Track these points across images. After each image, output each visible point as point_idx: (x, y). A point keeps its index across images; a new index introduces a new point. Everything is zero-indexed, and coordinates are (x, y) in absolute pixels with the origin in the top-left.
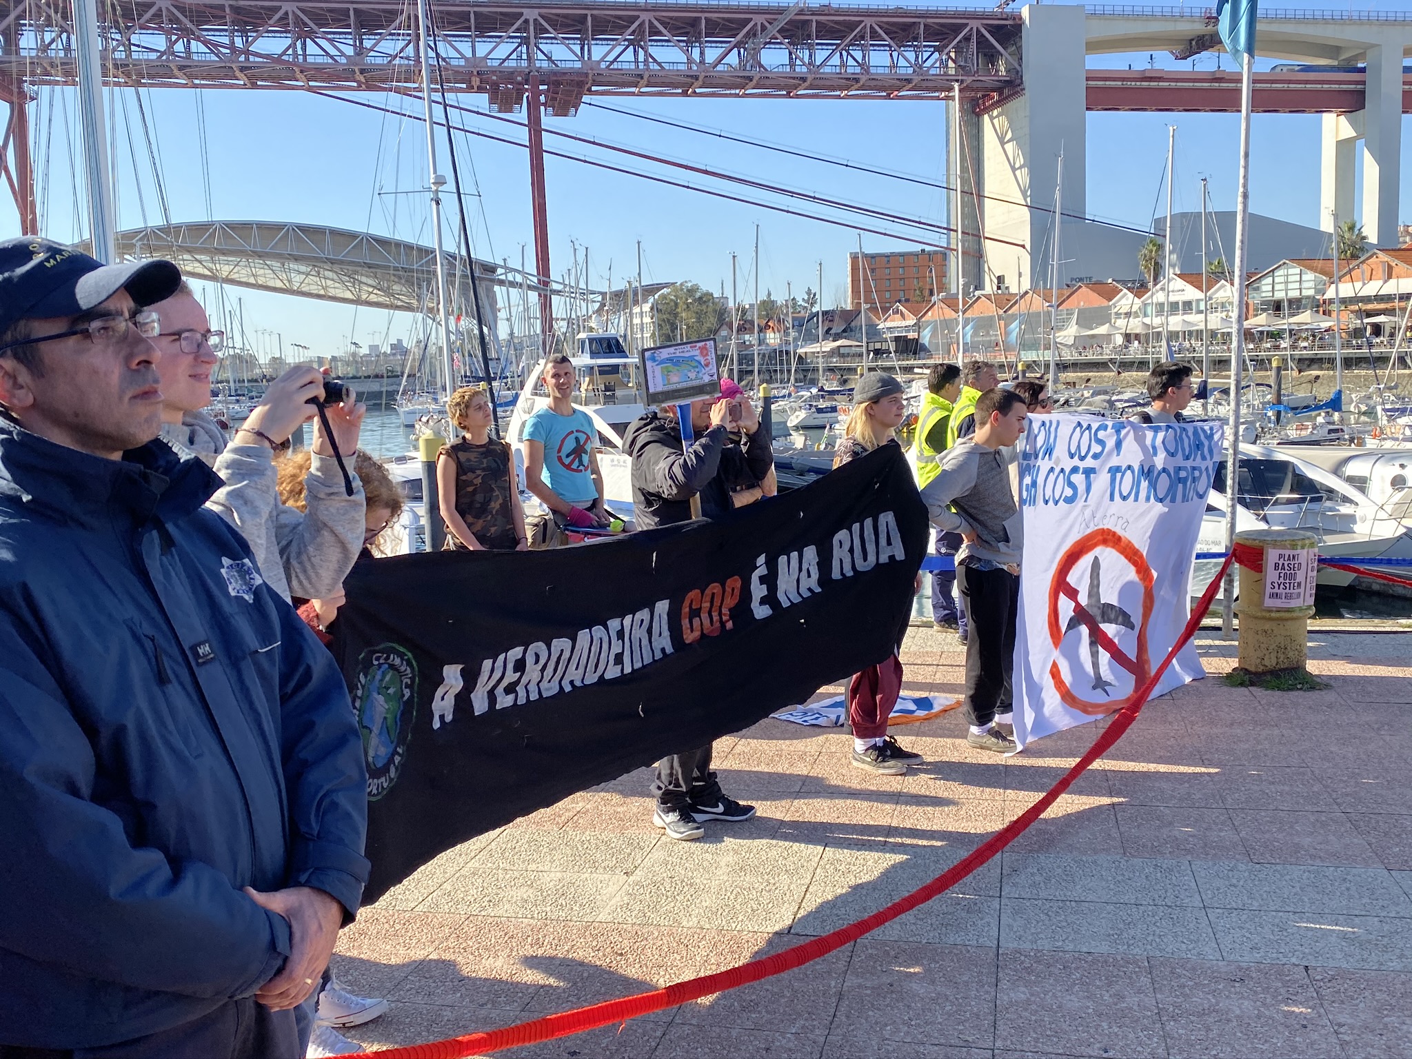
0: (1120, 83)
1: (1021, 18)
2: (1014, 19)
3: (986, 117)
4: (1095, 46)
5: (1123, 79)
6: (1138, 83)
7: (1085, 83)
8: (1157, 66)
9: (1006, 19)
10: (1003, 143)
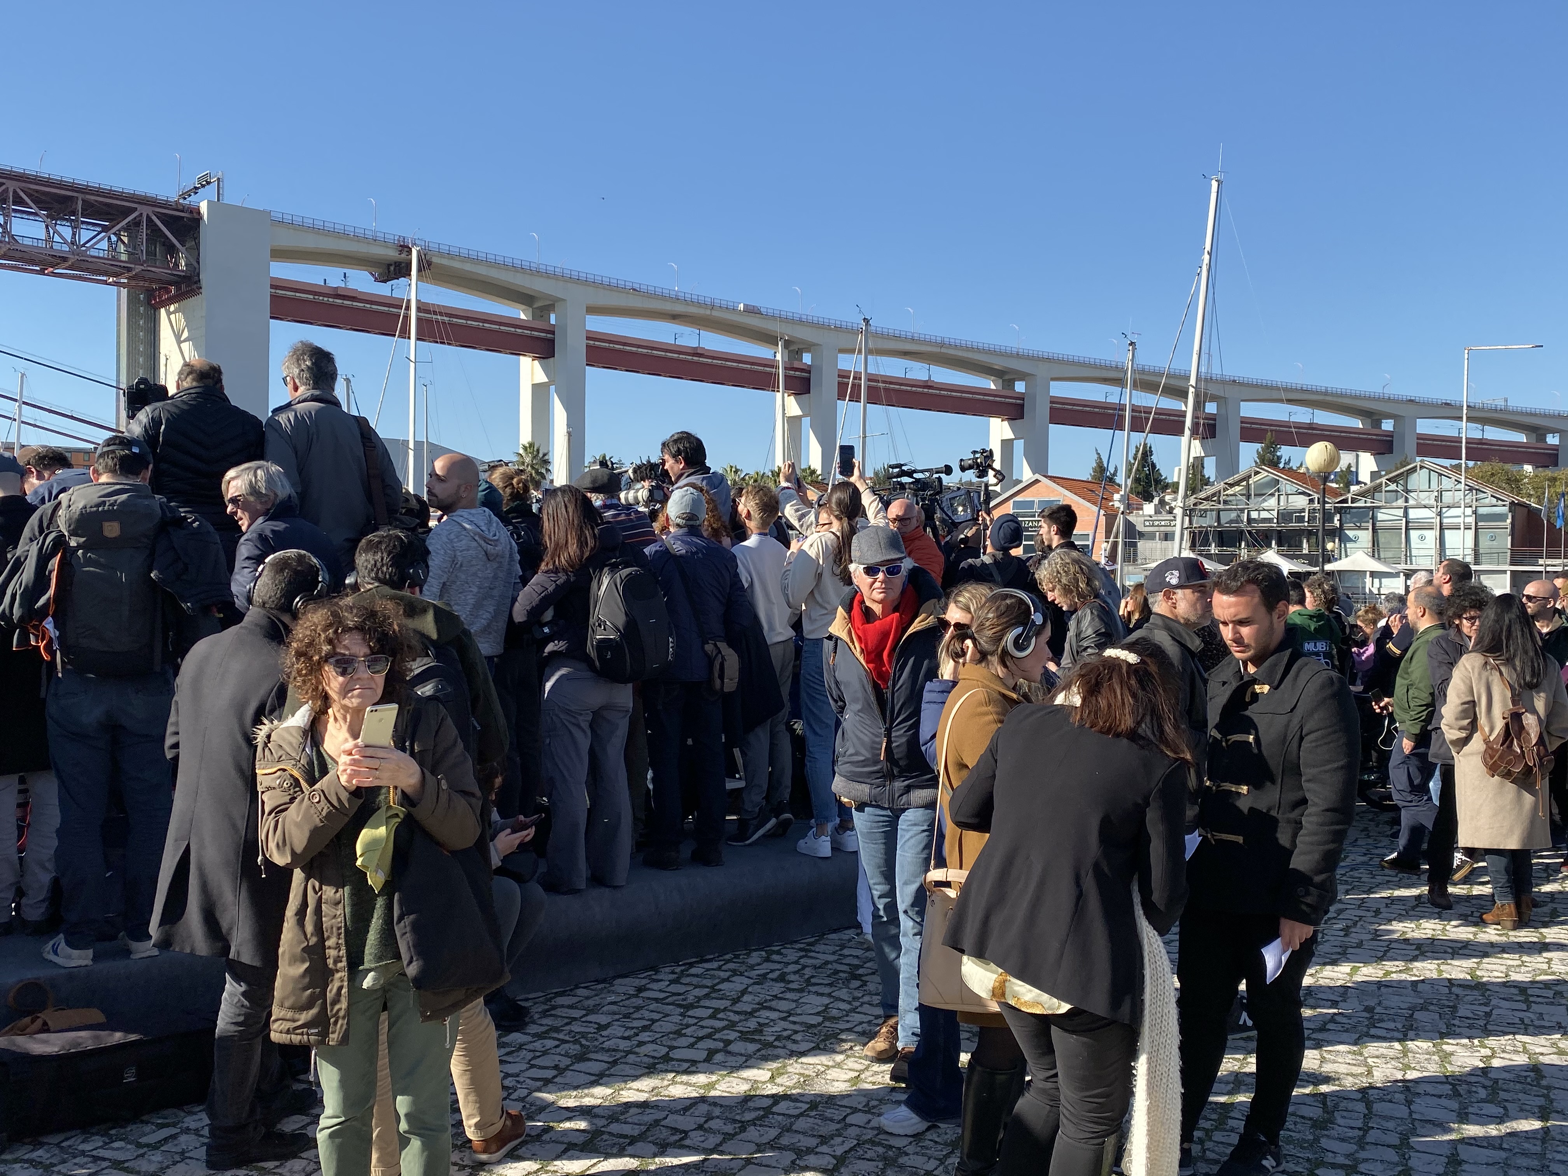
0: (311, 297)
1: (199, 213)
2: (191, 212)
3: (163, 311)
4: (281, 254)
5: (315, 293)
6: (331, 300)
7: (269, 290)
8: (352, 285)
9: (183, 211)
10: (179, 342)
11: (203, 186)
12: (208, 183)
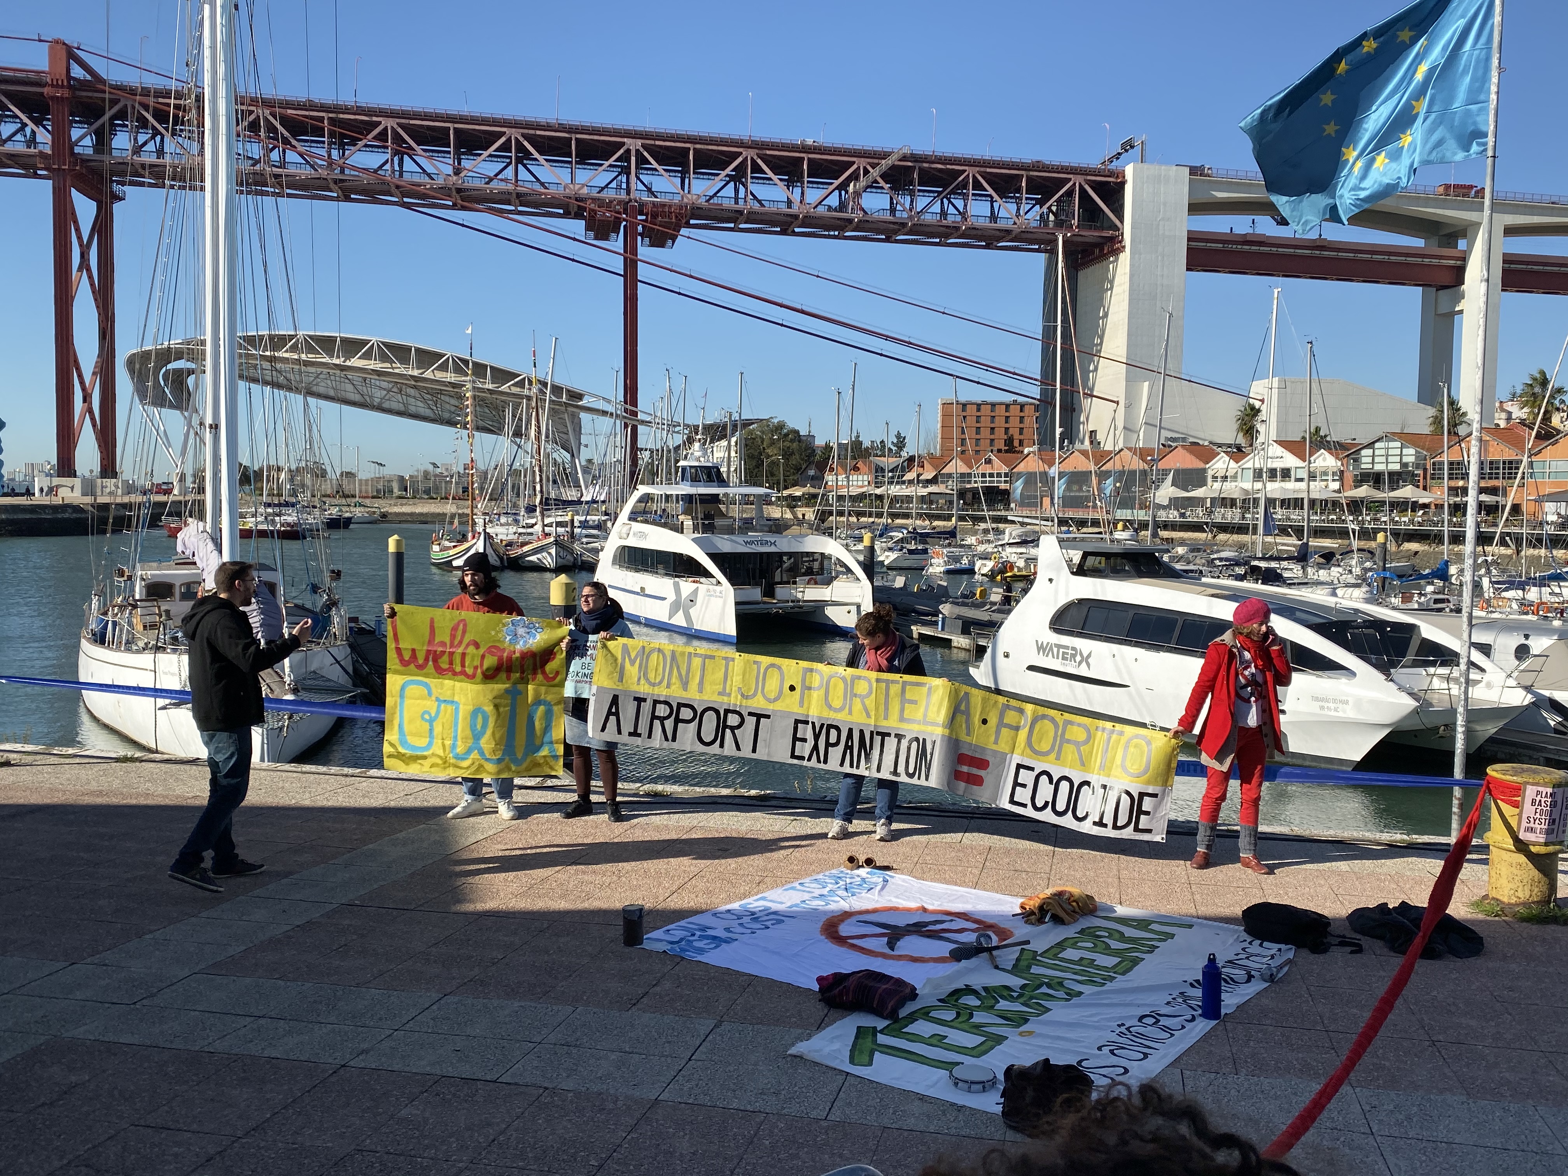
0: (1221, 246)
1: (1124, 176)
2: (1118, 176)
5: (1224, 242)
6: (1237, 247)
7: (1187, 243)
9: (1109, 176)
11: (1127, 151)
12: (1132, 147)
